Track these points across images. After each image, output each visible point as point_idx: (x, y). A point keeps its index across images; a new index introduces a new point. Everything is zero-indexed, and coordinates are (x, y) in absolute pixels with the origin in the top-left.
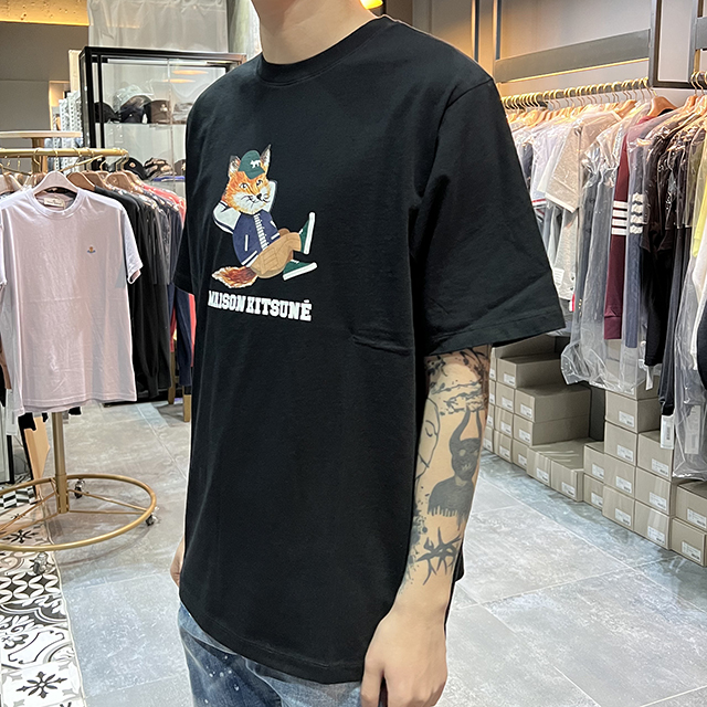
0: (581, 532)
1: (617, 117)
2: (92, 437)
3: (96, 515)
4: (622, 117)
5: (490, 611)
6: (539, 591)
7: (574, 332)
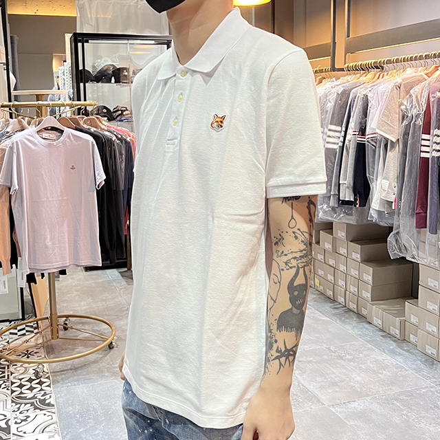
1: (426, 77)
2: (76, 291)
3: (77, 342)
4: (429, 77)
5: (333, 410)
6: (369, 399)
7: (395, 223)
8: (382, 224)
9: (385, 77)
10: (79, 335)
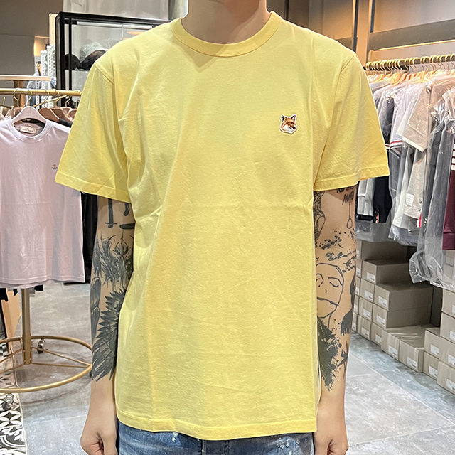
0: (420, 396)
2: (54, 307)
3: (53, 367)
6: (385, 440)
7: (420, 243)
8: (404, 243)
9: (412, 79)
10: (56, 359)
